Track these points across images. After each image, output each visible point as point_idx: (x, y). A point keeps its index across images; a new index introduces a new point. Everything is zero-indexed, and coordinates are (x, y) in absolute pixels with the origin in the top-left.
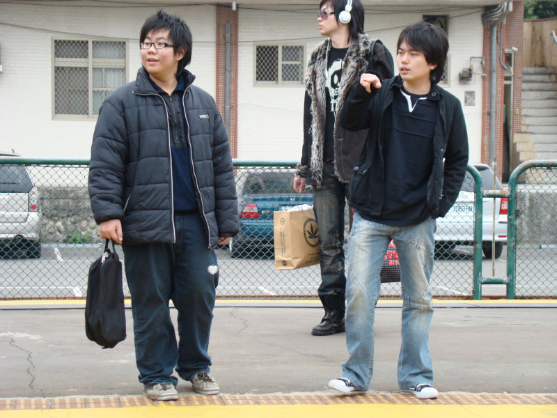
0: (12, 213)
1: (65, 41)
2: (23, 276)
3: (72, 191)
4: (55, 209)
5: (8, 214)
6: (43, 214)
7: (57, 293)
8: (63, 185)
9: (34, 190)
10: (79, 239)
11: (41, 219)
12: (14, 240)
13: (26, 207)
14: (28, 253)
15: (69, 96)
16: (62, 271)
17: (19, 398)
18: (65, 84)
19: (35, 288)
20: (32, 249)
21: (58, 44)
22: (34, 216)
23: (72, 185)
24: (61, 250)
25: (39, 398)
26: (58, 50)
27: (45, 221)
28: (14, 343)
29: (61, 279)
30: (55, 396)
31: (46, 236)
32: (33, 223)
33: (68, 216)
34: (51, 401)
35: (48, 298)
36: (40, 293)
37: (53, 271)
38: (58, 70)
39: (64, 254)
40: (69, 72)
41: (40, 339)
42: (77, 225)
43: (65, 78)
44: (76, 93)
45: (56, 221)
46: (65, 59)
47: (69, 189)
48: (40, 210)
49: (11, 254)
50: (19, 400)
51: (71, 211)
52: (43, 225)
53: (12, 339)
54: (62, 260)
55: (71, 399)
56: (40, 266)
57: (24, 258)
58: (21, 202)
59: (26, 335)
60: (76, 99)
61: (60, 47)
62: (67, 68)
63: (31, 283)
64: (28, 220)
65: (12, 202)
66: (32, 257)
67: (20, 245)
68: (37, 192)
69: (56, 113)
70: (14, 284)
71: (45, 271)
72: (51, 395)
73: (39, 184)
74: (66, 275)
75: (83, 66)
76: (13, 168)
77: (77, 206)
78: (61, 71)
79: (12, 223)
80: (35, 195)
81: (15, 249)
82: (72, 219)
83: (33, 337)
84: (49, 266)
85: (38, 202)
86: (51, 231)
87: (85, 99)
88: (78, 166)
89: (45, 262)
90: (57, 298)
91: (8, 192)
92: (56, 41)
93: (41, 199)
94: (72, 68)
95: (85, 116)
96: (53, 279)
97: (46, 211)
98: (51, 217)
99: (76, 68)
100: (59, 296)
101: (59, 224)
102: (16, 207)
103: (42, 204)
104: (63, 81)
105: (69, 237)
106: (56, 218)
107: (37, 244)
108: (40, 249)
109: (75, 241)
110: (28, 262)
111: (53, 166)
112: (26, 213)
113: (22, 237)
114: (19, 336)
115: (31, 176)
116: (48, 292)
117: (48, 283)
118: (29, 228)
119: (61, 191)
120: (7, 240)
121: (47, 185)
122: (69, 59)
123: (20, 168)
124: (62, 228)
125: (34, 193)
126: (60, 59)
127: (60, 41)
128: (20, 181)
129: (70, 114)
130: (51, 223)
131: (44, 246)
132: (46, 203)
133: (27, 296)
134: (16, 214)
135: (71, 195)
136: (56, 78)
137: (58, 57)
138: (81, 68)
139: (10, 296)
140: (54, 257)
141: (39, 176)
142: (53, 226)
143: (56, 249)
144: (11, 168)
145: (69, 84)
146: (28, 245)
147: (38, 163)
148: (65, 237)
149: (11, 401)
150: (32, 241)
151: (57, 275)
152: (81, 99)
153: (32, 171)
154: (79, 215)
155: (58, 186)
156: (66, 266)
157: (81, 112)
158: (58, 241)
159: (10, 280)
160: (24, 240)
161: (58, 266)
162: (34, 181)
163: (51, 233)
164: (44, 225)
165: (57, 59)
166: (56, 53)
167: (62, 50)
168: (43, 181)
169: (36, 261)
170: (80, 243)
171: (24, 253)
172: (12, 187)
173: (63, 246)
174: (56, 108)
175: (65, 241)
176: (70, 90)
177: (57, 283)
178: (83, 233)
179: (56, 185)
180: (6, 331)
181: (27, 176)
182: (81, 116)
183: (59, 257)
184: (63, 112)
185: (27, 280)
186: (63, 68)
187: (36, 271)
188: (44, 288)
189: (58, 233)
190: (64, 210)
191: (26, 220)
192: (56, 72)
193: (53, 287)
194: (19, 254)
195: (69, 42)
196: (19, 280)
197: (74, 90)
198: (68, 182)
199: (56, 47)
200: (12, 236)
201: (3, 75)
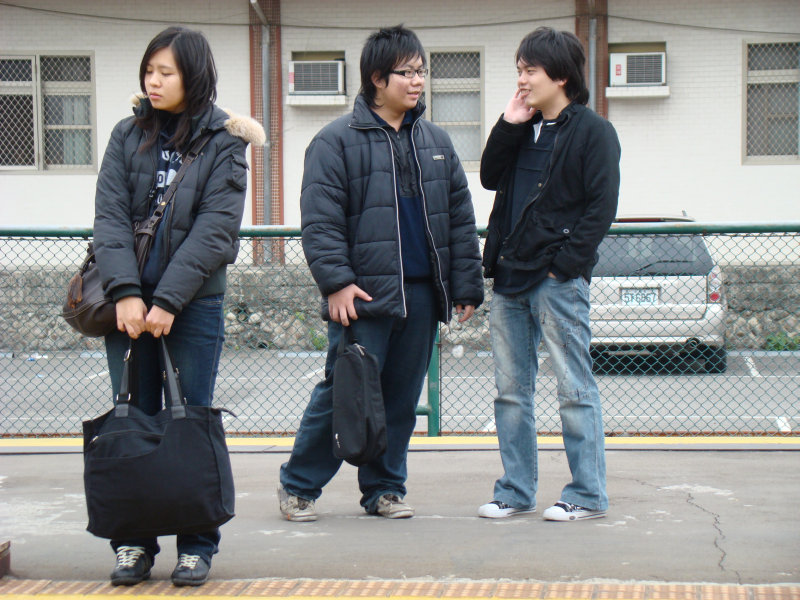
0: (684, 306)
1: (763, 45)
2: (702, 399)
3: (774, 271)
4: (748, 299)
5: (678, 308)
6: (729, 307)
7: (752, 426)
8: (761, 263)
9: (717, 270)
10: (783, 344)
11: (727, 314)
12: (687, 345)
13: (703, 296)
14: (708, 366)
15: (769, 128)
16: (760, 392)
17: (704, 584)
18: (763, 110)
19: (720, 417)
20: (715, 360)
21: (752, 50)
22: (716, 310)
23: (774, 262)
24: (757, 361)
25: (733, 585)
26: (752, 60)
27: (733, 317)
28: (693, 501)
29: (759, 405)
30: (757, 582)
31: (732, 339)
32: (716, 321)
33: (766, 309)
34: (752, 589)
35: (740, 434)
36: (727, 426)
37: (746, 392)
38: (751, 89)
39: (762, 366)
40: (769, 91)
41: (730, 496)
42: (780, 322)
43: (763, 101)
44: (779, 123)
45: (748, 317)
46: (763, 72)
47: (767, 269)
48: (725, 302)
49: (683, 367)
50: (704, 587)
51: (770, 301)
52: (728, 323)
53: (689, 495)
54: (759, 376)
55: (782, 588)
56: (727, 386)
57: (701, 372)
58: (697, 290)
59: (709, 489)
60: (779, 132)
61: (756, 55)
62: (765, 85)
63: (714, 411)
64: (708, 315)
65: (684, 290)
66: (715, 372)
67: (695, 354)
68: (719, 276)
69: (748, 155)
70: (688, 411)
71: (734, 392)
72: (751, 580)
73: (723, 262)
74: (766, 399)
75: (790, 81)
76: (685, 239)
77: (779, 294)
78: (756, 91)
79: (684, 320)
80: (717, 279)
81: (689, 360)
82: (773, 314)
83: (720, 492)
84: (740, 385)
85: (720, 289)
86: (741, 332)
87: (793, 132)
88: (782, 234)
89: (733, 379)
90: (753, 434)
91: (678, 275)
92: (749, 46)
93: (726, 283)
94: (773, 85)
95: (793, 157)
96: (746, 405)
97: (734, 303)
98: (741, 311)
99: (780, 85)
100: (756, 430)
101: (753, 321)
102: (690, 296)
103: (727, 292)
104: (759, 105)
105: (769, 340)
106: (748, 312)
107: (722, 353)
108: (724, 360)
109: (777, 347)
110: (708, 378)
111: (744, 234)
112: (704, 306)
113: (698, 341)
114: (699, 491)
115: (710, 251)
116: (739, 425)
117: (739, 411)
118: (708, 328)
119: (755, 271)
120: (677, 346)
121: (736, 263)
122: (770, 72)
123: (696, 238)
124: (758, 327)
125: (716, 276)
126: (756, 73)
127: (756, 46)
128: (694, 258)
129: (769, 154)
130: (741, 320)
131: (732, 354)
132: (734, 291)
133: (707, 430)
134: (690, 308)
135: (771, 278)
136: (748, 101)
137: (752, 69)
138: (787, 85)
139: (682, 430)
140: (747, 372)
141: (723, 250)
142: (744, 325)
143: (750, 360)
144: (682, 239)
145: (769, 110)
146: (708, 353)
147: (722, 231)
148: (762, 341)
149: (693, 587)
150: (713, 348)
151: (753, 399)
152: (786, 132)
153: (712, 243)
154: (783, 308)
155: (752, 264)
156: (766, 386)
157: (786, 150)
158: (751, 347)
159: (683, 406)
160: (702, 347)
161: (753, 386)
162: (716, 257)
163: (741, 335)
164: (731, 322)
165: (751, 73)
166: (749, 64)
167: (759, 59)
168: (729, 258)
169: (720, 378)
170: (786, 350)
171: (702, 366)
172: (684, 267)
173: (760, 354)
174: (748, 147)
175: (763, 348)
176: (769, 119)
177: (752, 411)
178: (790, 335)
179: (748, 263)
180: (681, 483)
181: (705, 251)
182: (786, 157)
183: (754, 373)
184: (759, 153)
185: (708, 405)
186: (759, 86)
187: (720, 392)
188: (733, 417)
189: (752, 335)
190: (761, 300)
191: (703, 316)
192: (749, 92)
193: (746, 417)
194: (695, 367)
195: (770, 45)
196: (695, 406)
197: (776, 119)
198: (767, 258)
199: (749, 55)
200: (683, 340)
201: (670, 101)
